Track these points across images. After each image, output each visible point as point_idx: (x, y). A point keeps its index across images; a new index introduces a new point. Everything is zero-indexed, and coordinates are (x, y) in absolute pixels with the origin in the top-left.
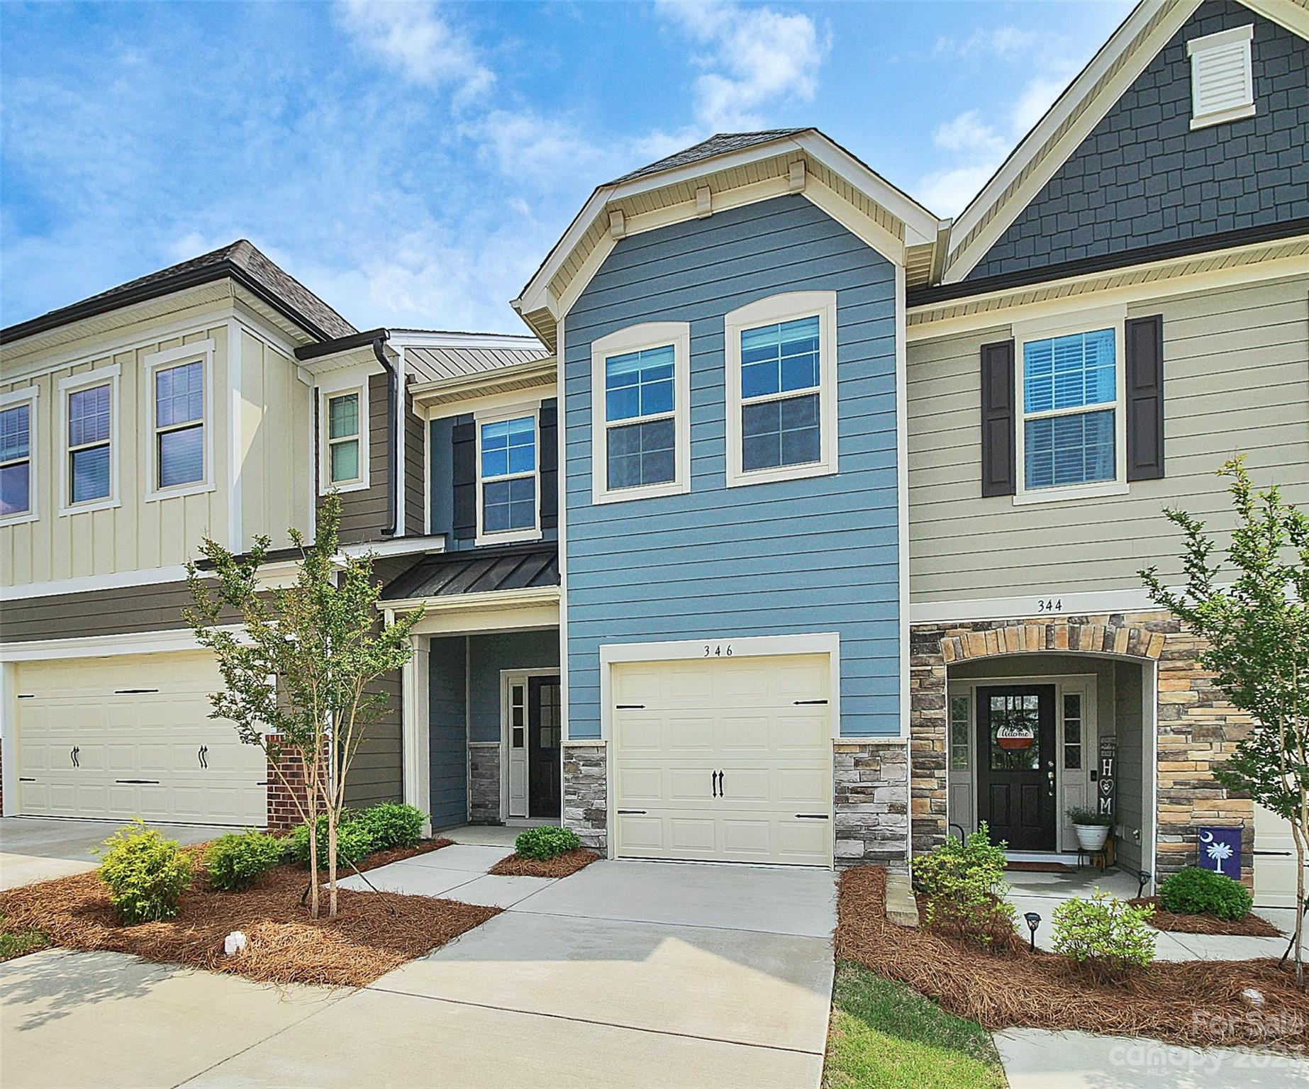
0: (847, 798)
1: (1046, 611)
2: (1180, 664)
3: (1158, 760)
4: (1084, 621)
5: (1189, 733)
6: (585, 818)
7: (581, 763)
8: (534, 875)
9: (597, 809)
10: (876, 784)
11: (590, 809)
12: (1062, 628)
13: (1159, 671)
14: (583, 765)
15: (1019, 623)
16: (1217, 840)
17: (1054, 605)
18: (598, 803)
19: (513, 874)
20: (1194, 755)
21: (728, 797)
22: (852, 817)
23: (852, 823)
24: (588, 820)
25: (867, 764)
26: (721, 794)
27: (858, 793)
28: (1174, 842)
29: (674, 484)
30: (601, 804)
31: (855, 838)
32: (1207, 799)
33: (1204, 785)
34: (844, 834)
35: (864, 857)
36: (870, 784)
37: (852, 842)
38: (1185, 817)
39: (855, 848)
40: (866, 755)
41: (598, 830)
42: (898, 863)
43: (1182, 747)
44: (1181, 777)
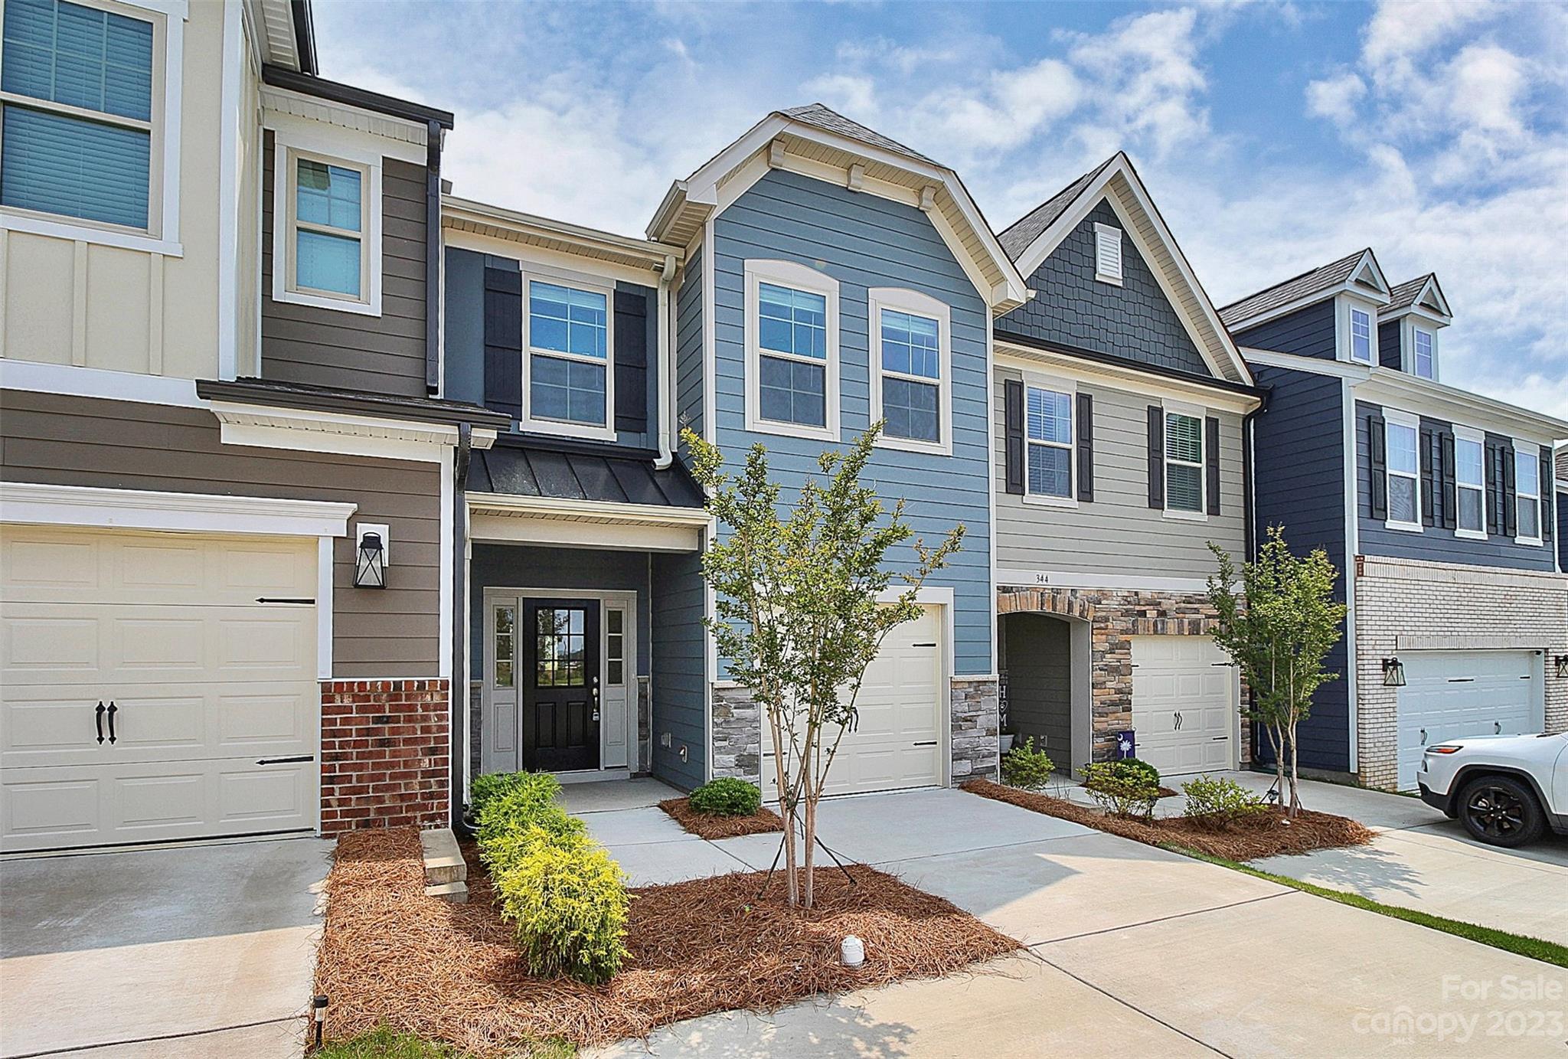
0: (961, 726)
1: (1040, 582)
2: (1102, 625)
3: (1093, 688)
4: (1058, 591)
5: (1106, 670)
6: (736, 765)
7: (733, 706)
8: (761, 831)
9: (750, 755)
10: (980, 713)
11: (742, 755)
12: (1048, 595)
13: (1093, 629)
14: (735, 708)
15: (1027, 589)
16: (1124, 740)
17: (1044, 578)
18: (751, 748)
19: (738, 835)
20: (1109, 685)
21: (861, 733)
22: (962, 741)
23: (964, 746)
24: (740, 767)
25: (973, 698)
26: (856, 730)
27: (967, 721)
28: (1100, 742)
29: (824, 430)
30: (754, 748)
31: (965, 758)
32: (1114, 713)
33: (1113, 703)
34: (958, 757)
35: (971, 774)
36: (974, 714)
37: (964, 761)
38: (1105, 725)
39: (966, 767)
40: (972, 690)
41: (752, 777)
42: (991, 775)
43: (1103, 679)
44: (1103, 698)
